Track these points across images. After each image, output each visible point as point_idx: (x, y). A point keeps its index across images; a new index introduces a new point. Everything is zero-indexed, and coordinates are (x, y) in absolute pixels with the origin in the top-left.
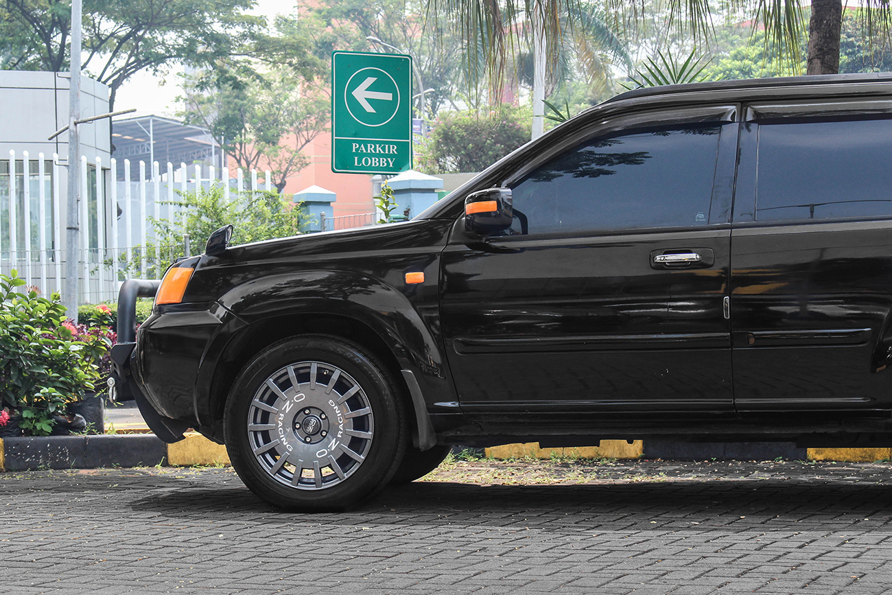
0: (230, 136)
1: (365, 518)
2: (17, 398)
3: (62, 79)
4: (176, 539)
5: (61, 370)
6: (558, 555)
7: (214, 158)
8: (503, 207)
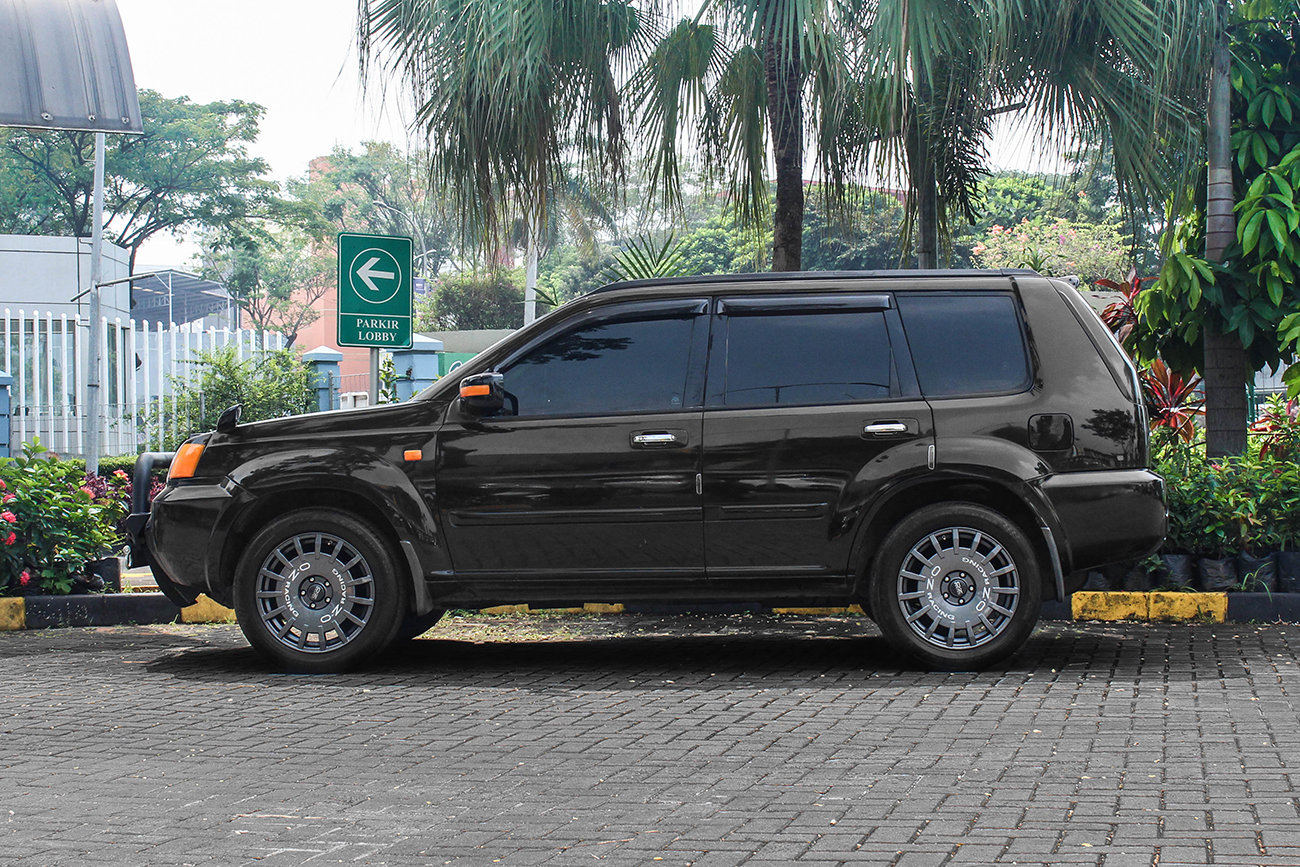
0: (244, 292)
1: (365, 680)
2: (37, 559)
3: (85, 244)
4: (187, 704)
5: (80, 532)
6: (544, 718)
7: (229, 311)
8: (495, 390)
